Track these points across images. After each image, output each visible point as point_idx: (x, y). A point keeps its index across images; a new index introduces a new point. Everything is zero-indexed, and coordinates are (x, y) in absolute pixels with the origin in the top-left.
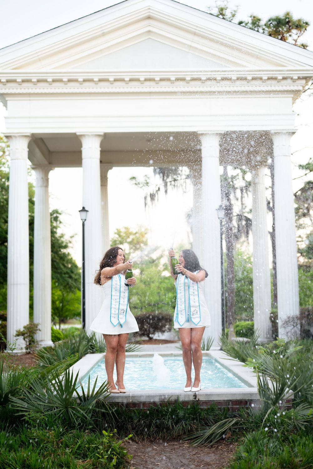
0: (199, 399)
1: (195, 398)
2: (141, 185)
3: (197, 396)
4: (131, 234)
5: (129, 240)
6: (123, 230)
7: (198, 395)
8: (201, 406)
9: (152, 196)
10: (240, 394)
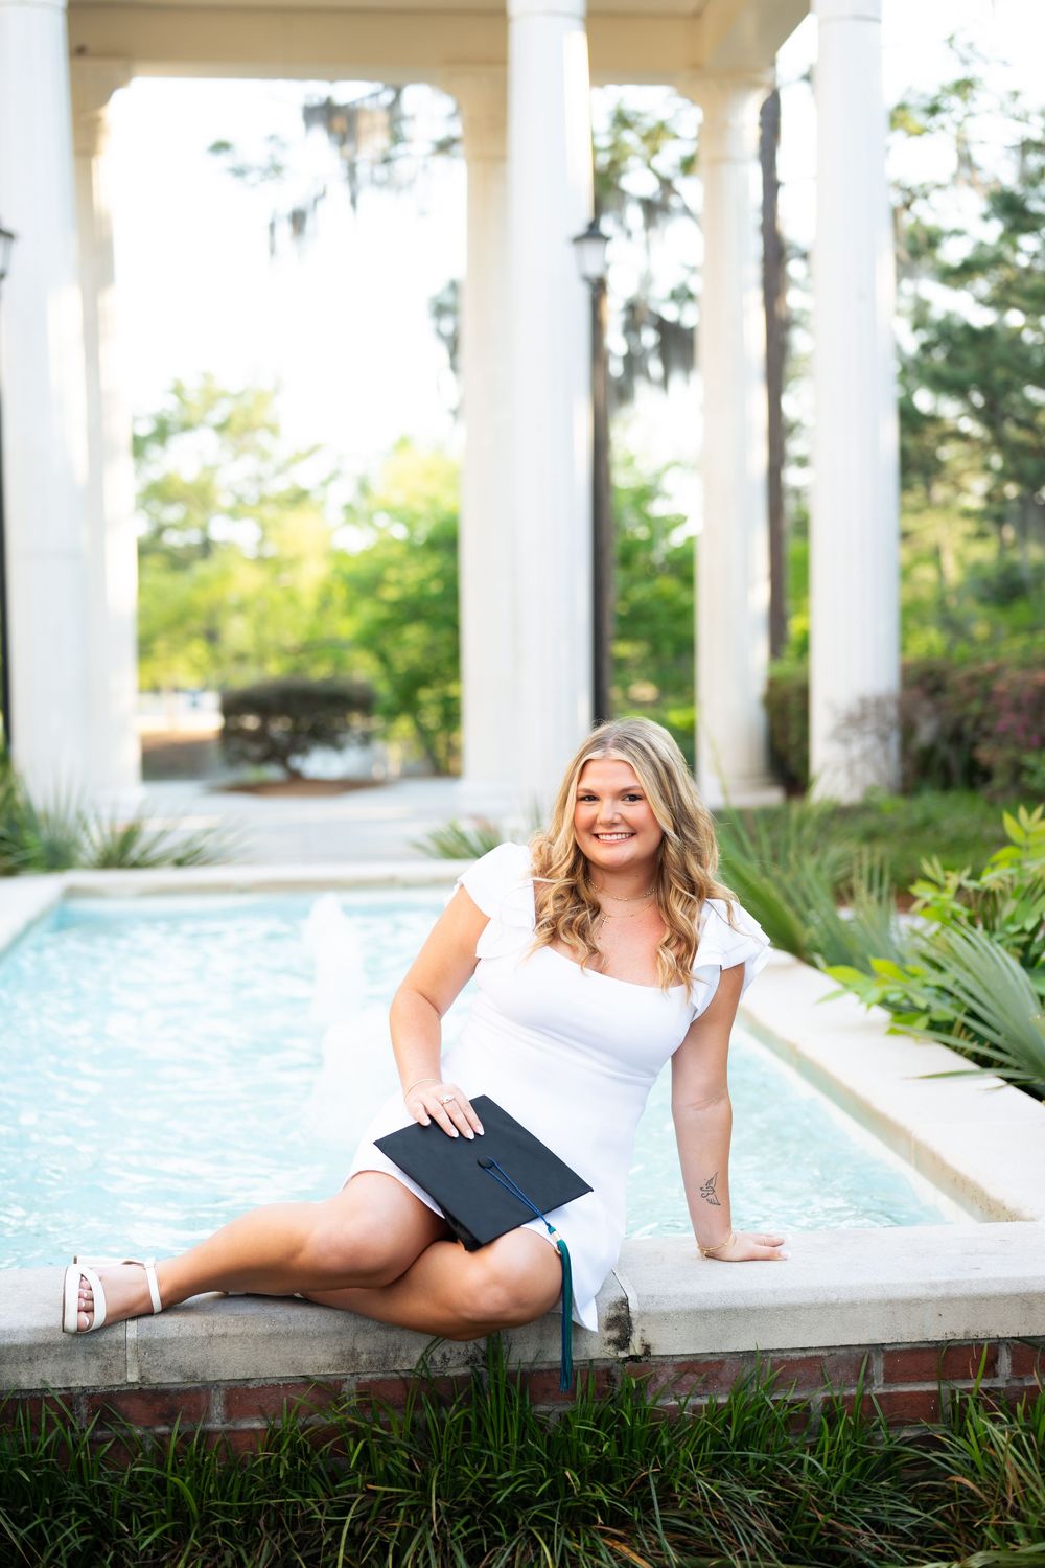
0: (647, 1348)
1: (623, 1342)
2: (252, 177)
3: (637, 1326)
4: (224, 395)
5: (216, 417)
6: (192, 384)
7: (643, 1314)
8: (664, 1394)
9: (298, 219)
10: (949, 1300)
